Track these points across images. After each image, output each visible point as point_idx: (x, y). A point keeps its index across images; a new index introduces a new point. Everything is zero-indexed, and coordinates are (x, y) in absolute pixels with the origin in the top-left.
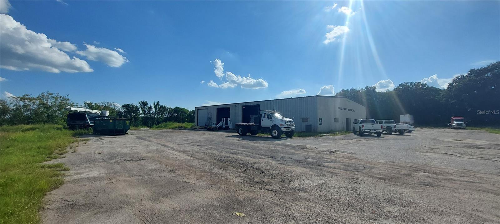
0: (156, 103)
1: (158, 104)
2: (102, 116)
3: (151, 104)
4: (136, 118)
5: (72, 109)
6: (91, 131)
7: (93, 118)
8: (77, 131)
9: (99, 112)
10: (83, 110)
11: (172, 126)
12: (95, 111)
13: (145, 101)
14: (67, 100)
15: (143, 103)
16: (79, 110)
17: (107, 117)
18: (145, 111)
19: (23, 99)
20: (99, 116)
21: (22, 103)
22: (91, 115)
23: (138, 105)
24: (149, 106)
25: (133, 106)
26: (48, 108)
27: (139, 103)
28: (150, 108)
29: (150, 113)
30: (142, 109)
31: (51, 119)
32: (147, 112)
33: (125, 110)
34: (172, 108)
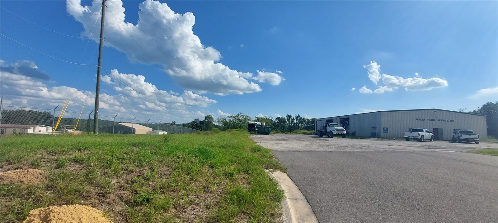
0: (297, 115)
1: (299, 116)
2: (262, 125)
3: (293, 116)
4: (284, 127)
5: (250, 122)
6: (257, 132)
7: (258, 126)
8: (252, 133)
9: (260, 123)
10: (254, 122)
11: (300, 132)
12: (259, 123)
13: (290, 115)
14: (248, 117)
15: (288, 116)
16: (252, 122)
17: (264, 126)
18: (290, 122)
19: (232, 117)
20: (260, 126)
21: (231, 119)
22: (257, 125)
23: (286, 118)
24: (292, 118)
25: (282, 118)
26: (240, 121)
27: (286, 116)
28: (293, 120)
29: (293, 123)
30: (288, 120)
31: (241, 127)
32: (291, 123)
33: (278, 121)
34: (309, 119)
